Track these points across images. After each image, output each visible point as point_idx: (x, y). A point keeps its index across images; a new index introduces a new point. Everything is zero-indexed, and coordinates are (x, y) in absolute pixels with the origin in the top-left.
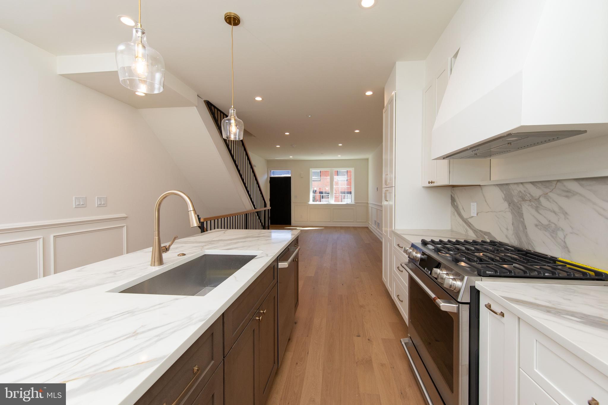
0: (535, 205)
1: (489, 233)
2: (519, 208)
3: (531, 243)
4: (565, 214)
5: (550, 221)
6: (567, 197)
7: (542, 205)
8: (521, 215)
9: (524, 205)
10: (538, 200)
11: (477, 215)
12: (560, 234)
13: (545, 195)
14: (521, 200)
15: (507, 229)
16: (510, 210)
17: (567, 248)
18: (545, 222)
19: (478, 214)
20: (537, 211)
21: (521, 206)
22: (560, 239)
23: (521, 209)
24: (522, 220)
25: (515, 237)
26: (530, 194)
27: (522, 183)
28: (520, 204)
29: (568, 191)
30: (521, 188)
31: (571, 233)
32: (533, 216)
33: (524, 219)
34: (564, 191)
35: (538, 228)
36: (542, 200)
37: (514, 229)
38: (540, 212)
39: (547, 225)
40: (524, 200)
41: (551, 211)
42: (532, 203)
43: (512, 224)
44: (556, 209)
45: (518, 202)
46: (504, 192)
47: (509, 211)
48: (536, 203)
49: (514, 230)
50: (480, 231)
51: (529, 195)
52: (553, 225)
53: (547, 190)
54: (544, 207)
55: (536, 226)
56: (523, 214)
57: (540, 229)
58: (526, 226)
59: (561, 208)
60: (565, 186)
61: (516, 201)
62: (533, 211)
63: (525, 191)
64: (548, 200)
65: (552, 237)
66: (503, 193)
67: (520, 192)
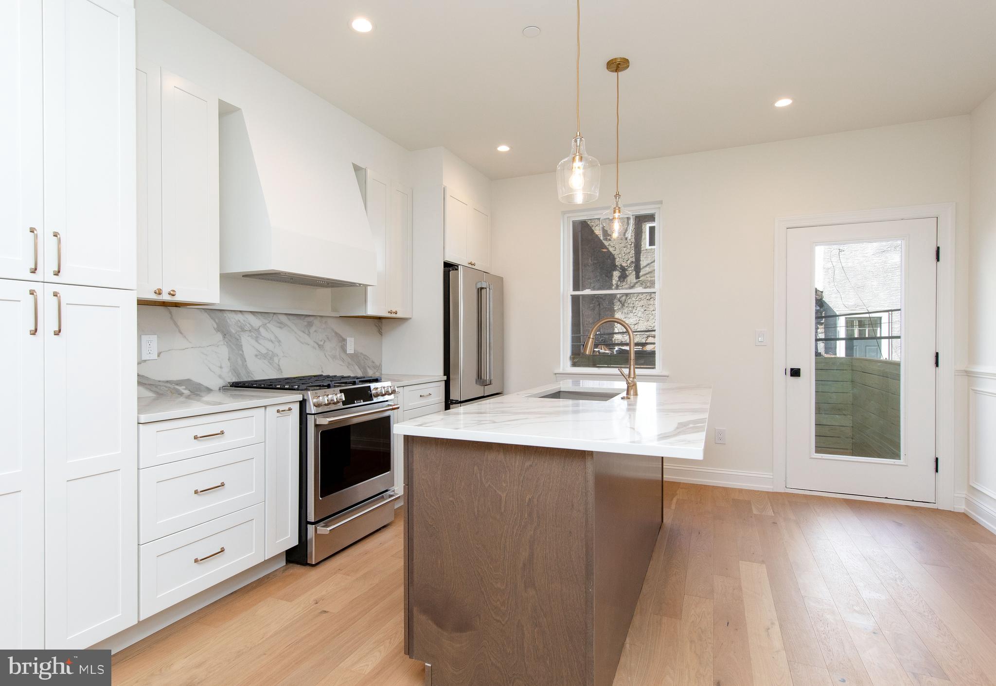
0: (255, 336)
1: (189, 380)
2: (238, 340)
3: (251, 375)
4: (279, 341)
5: (268, 350)
6: (280, 327)
7: (261, 335)
8: (240, 347)
9: (243, 336)
10: (257, 330)
11: (158, 356)
12: (276, 360)
13: (264, 325)
14: (240, 330)
15: (221, 367)
16: (226, 343)
17: (281, 369)
18: (264, 351)
19: (161, 355)
20: (257, 341)
21: (240, 337)
22: (276, 363)
23: (240, 340)
24: (241, 352)
25: (232, 373)
26: (250, 324)
27: (240, 311)
28: (238, 335)
29: (281, 323)
30: (239, 317)
31: (283, 357)
32: (254, 347)
33: (243, 351)
34: (278, 323)
35: (258, 358)
36: (262, 330)
37: (231, 365)
38: (259, 342)
39: (266, 354)
40: (243, 330)
41: (269, 341)
42: (252, 333)
43: (229, 359)
44: (273, 338)
45: (236, 333)
46: (217, 320)
47: (224, 344)
48: (255, 333)
49: (231, 367)
50: (167, 382)
51: (249, 326)
52: (271, 353)
53: (266, 321)
54: (263, 336)
55: (256, 356)
56: (242, 345)
57: (260, 359)
58: (245, 359)
59: (276, 337)
60: (279, 319)
61: (234, 331)
62: (253, 342)
63: (244, 321)
64: (267, 330)
65: (270, 364)
66: (215, 321)
67: (239, 321)
